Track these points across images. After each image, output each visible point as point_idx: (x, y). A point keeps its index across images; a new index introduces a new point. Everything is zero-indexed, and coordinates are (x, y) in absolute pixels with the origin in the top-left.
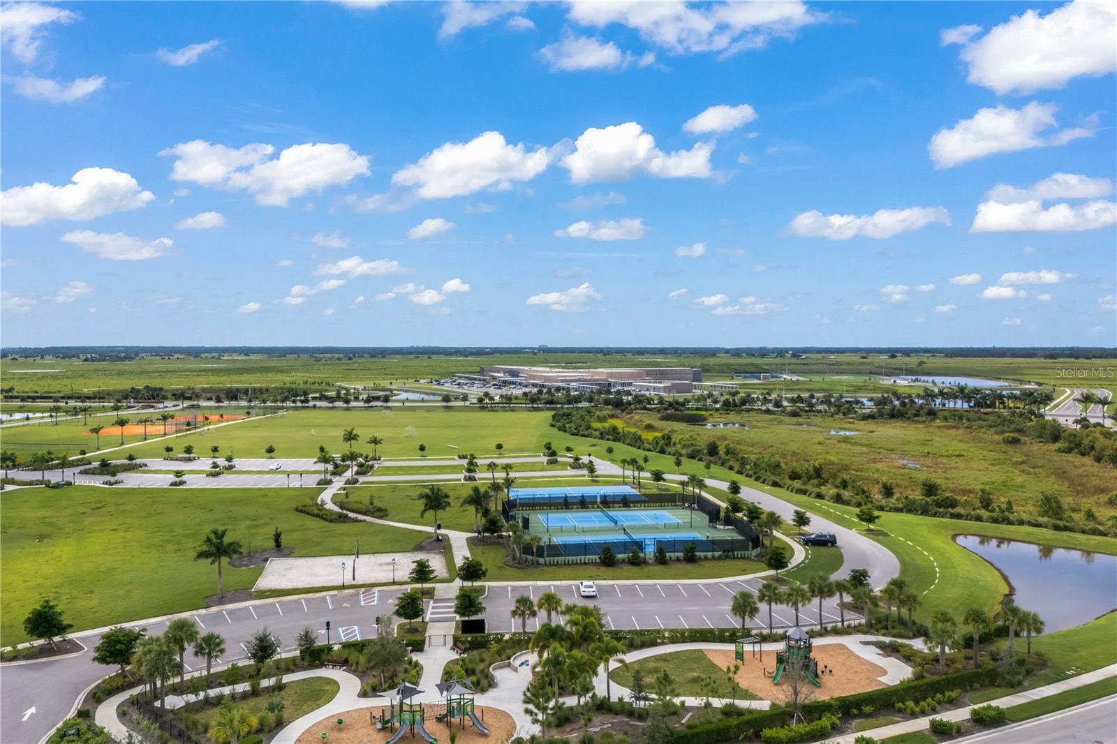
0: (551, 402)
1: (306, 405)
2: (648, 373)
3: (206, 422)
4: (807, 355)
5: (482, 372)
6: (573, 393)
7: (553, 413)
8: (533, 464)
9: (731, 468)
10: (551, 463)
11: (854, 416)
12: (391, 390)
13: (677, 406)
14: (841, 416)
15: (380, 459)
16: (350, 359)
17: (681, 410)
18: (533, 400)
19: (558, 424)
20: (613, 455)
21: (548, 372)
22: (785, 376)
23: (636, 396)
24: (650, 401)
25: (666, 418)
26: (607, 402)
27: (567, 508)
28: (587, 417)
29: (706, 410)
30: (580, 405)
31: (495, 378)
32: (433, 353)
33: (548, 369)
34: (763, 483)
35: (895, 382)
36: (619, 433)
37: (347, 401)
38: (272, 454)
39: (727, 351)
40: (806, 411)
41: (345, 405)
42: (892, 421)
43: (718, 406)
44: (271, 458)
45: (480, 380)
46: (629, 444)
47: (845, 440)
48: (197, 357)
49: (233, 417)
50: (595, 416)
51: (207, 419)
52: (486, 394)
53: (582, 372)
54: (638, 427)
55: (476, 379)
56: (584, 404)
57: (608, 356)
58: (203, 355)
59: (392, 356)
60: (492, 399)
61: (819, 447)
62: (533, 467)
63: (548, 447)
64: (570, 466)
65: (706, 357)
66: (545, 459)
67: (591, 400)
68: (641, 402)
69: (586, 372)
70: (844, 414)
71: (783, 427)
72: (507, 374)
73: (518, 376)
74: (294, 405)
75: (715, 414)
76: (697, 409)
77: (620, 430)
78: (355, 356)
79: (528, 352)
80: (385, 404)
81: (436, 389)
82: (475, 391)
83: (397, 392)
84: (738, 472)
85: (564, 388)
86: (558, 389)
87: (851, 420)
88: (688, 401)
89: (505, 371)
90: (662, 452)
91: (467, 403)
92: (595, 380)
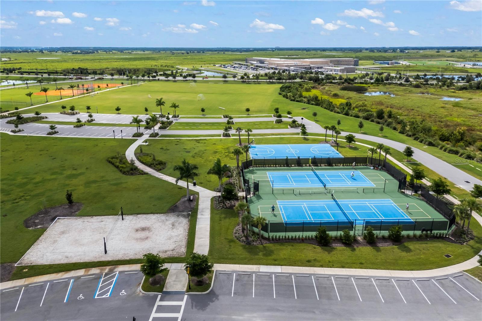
0: (280, 79)
1: (155, 78)
2: (331, 62)
3: (98, 89)
4: (408, 51)
5: (246, 60)
6: (292, 73)
7: (281, 85)
8: (267, 123)
9: (395, 129)
10: (278, 123)
11: (454, 87)
12: (200, 70)
13: (349, 81)
14: (446, 87)
15: (178, 116)
16: (188, 53)
17: (351, 84)
18: (270, 78)
19: (284, 93)
20: (318, 118)
21: (279, 61)
22: (401, 62)
23: (327, 75)
24: (334, 78)
25: (344, 89)
26: (310, 79)
27: (288, 166)
28: (299, 88)
29: (366, 84)
30: (295, 81)
31: (252, 64)
32: (226, 51)
33: (279, 59)
34: (421, 142)
35: (464, 66)
36: (319, 100)
37: (174, 77)
38: (119, 112)
39: (367, 49)
40: (424, 85)
41: (174, 79)
42: (477, 91)
43: (372, 81)
44: (119, 114)
45: (245, 65)
46: (325, 108)
47: (457, 105)
48: (122, 52)
49: (114, 85)
50: (304, 88)
51: (99, 87)
52: (245, 74)
53: (297, 61)
54: (329, 95)
55: (242, 65)
56: (298, 80)
57: (308, 52)
58: (125, 52)
59: (207, 52)
60: (248, 77)
61: (442, 110)
62: (266, 125)
63: (277, 110)
64: (290, 125)
65: (357, 52)
66: (274, 119)
67: (301, 78)
68: (329, 78)
69: (299, 61)
70: (448, 86)
71: (414, 95)
72: (258, 62)
73: (264, 63)
74: (148, 79)
75: (371, 86)
76: (361, 83)
77: (320, 98)
78: (190, 52)
79: (270, 50)
80: (194, 79)
81: (223, 70)
82: (241, 72)
83: (203, 71)
84: (400, 132)
85: (287, 70)
86: (284, 71)
87: (453, 90)
88: (355, 78)
89: (257, 61)
90: (347, 114)
91: (236, 79)
92: (304, 65)
